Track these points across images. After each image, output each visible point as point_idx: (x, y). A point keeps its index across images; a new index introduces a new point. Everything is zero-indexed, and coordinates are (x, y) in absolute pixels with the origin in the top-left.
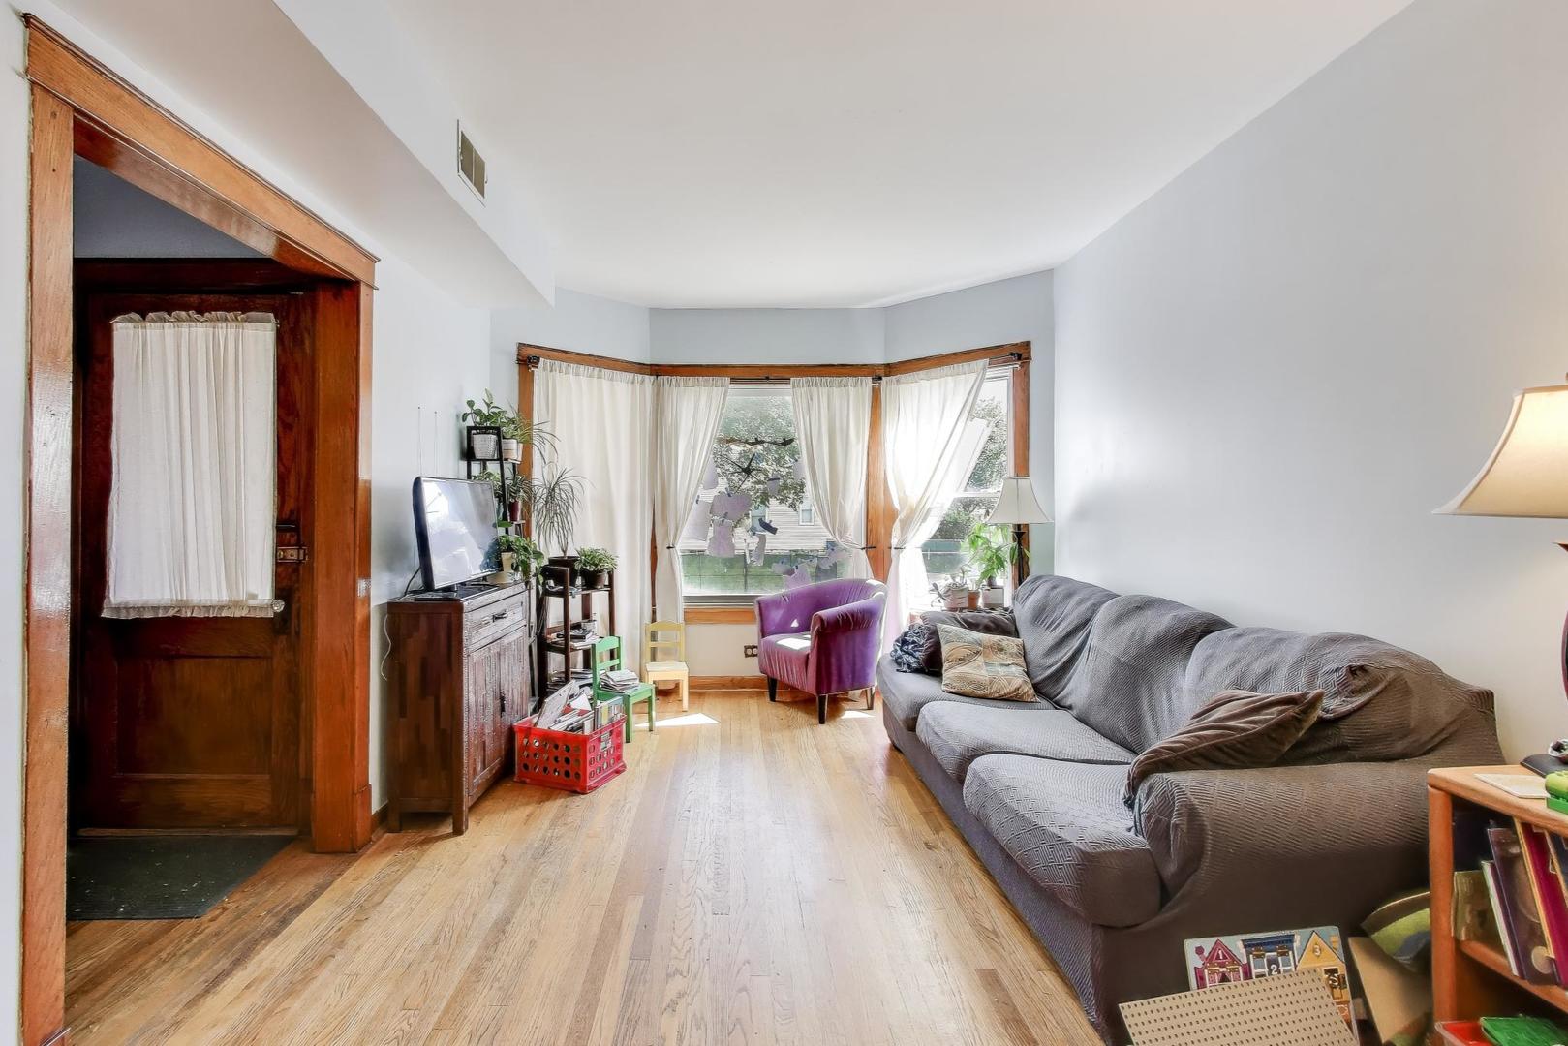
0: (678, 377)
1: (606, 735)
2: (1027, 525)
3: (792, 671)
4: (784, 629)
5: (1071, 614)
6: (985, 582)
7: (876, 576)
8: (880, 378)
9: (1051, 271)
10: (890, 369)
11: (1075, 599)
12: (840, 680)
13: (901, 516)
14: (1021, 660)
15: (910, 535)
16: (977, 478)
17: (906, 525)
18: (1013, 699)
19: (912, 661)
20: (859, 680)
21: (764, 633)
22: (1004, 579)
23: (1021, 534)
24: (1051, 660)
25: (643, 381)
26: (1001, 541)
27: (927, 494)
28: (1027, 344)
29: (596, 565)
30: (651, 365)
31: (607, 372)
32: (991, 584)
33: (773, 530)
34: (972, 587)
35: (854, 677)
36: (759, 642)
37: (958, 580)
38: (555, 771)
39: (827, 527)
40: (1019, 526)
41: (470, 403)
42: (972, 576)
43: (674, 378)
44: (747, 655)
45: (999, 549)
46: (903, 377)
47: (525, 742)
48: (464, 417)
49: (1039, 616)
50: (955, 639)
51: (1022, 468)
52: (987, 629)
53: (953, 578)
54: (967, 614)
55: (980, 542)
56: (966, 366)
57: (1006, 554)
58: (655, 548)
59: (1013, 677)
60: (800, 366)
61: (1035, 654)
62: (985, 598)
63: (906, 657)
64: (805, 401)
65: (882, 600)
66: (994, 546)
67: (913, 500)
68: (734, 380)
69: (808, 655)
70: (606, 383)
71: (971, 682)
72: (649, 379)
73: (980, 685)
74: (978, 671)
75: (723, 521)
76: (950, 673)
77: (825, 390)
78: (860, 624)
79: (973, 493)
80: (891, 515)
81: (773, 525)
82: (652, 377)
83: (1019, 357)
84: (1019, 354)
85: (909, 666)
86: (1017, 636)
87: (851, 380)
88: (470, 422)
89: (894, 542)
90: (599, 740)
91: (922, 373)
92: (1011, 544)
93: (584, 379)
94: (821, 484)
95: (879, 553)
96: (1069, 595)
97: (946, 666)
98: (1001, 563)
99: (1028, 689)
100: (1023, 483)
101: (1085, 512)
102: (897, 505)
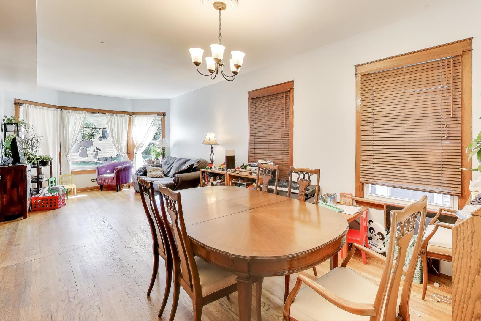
0: (69, 110)
1: (62, 196)
2: (165, 148)
3: (109, 182)
4: (105, 173)
5: (171, 162)
6: (156, 159)
7: (130, 159)
8: (131, 115)
9: (169, 99)
10: (134, 113)
11: (172, 160)
12: (122, 181)
13: (136, 146)
14: (162, 171)
15: (139, 150)
16: (155, 139)
17: (138, 148)
18: (161, 177)
19: (140, 174)
20: (127, 181)
21: (99, 175)
22: (160, 158)
23: (163, 149)
24: (167, 170)
25: (57, 111)
26: (159, 151)
27: (143, 142)
28: (165, 113)
29: (47, 160)
30: (59, 106)
31: (45, 108)
32: (158, 159)
33: (100, 150)
34: (153, 160)
35: (125, 181)
36: (98, 177)
37: (150, 159)
38: (47, 206)
39: (116, 149)
40: (163, 148)
41: (6, 117)
42: (153, 157)
43: (68, 111)
44: (92, 181)
45: (159, 152)
46: (137, 116)
47: (35, 201)
48: (4, 120)
49: (166, 163)
50: (149, 169)
51: (164, 137)
52: (156, 167)
53: (149, 159)
54: (152, 165)
55: (155, 151)
56: (152, 115)
57: (160, 153)
58: (61, 156)
59: (161, 173)
60: (108, 110)
61: (165, 170)
62: (156, 162)
63: (139, 173)
64: (110, 119)
65: (133, 164)
66: (158, 152)
67: (140, 143)
68: (88, 112)
69: (114, 177)
70: (45, 111)
71: (152, 175)
72: (59, 110)
73: (154, 175)
74: (154, 173)
75: (84, 148)
76: (148, 174)
77: (116, 117)
78: (127, 169)
79: (153, 142)
80: (134, 146)
81: (100, 149)
82: (60, 110)
83: (163, 115)
84: (164, 114)
85: (140, 175)
86: (162, 167)
87: (123, 115)
88: (5, 122)
89: (135, 152)
90: (61, 197)
91: (142, 116)
92: (162, 151)
93: (38, 110)
94: (115, 139)
95: (130, 154)
96: (171, 159)
97: (147, 173)
98: (159, 155)
99: (163, 175)
100: (164, 140)
101: (175, 145)
102: (135, 144)
